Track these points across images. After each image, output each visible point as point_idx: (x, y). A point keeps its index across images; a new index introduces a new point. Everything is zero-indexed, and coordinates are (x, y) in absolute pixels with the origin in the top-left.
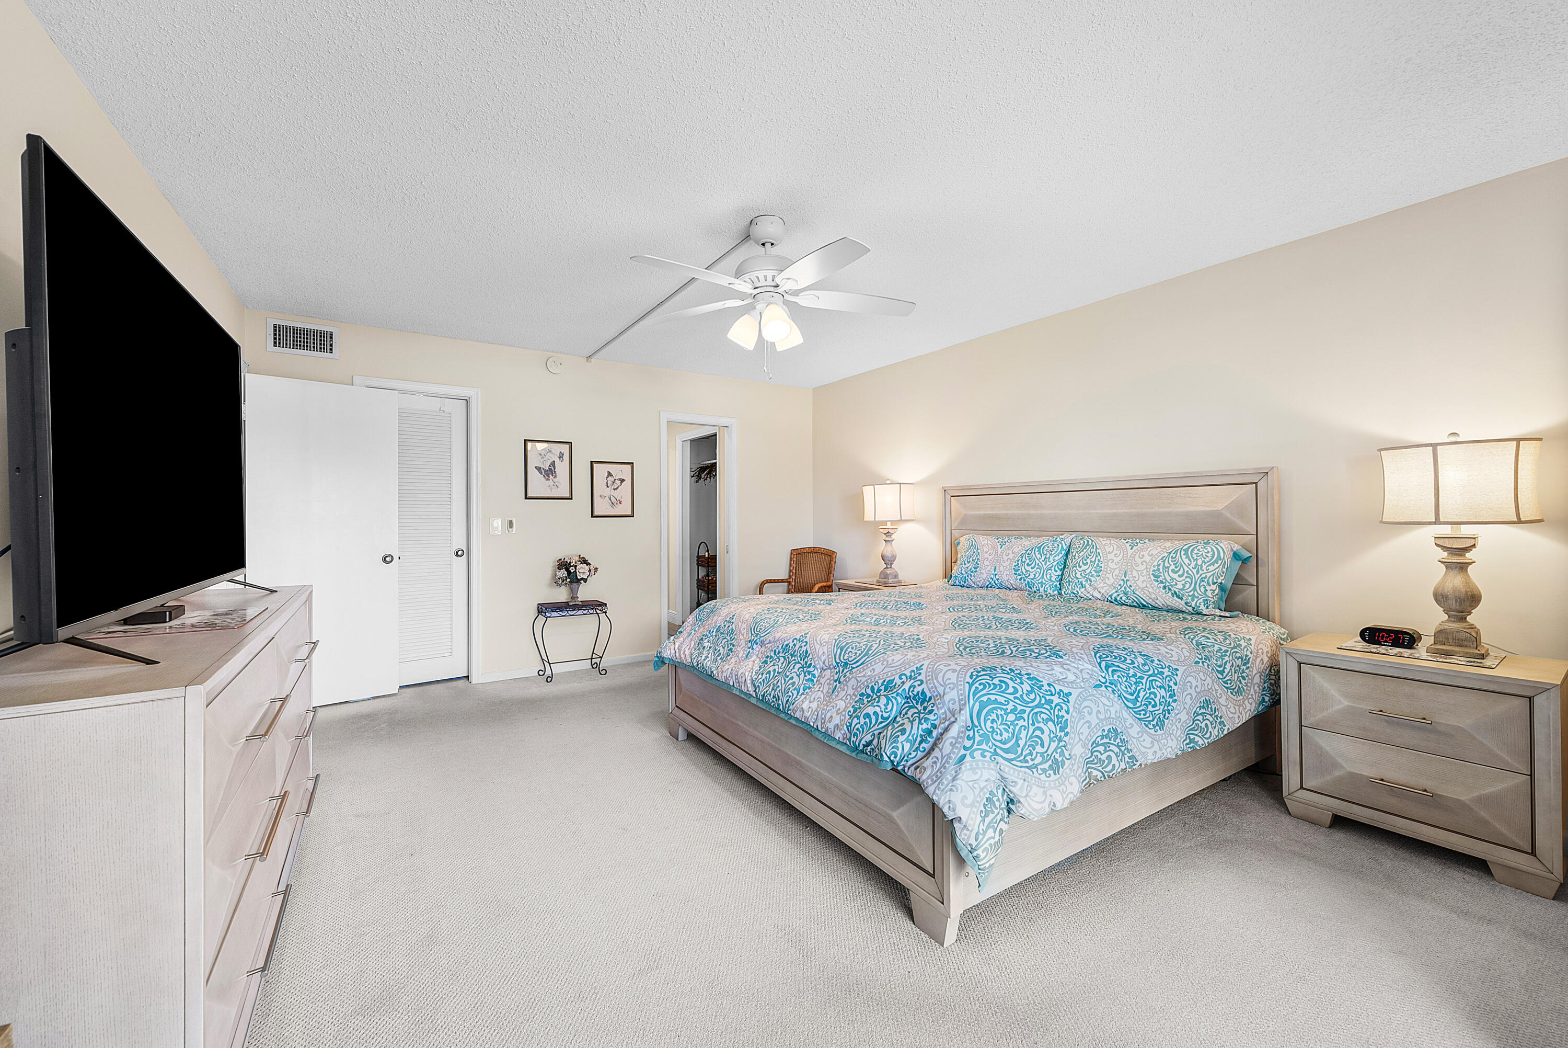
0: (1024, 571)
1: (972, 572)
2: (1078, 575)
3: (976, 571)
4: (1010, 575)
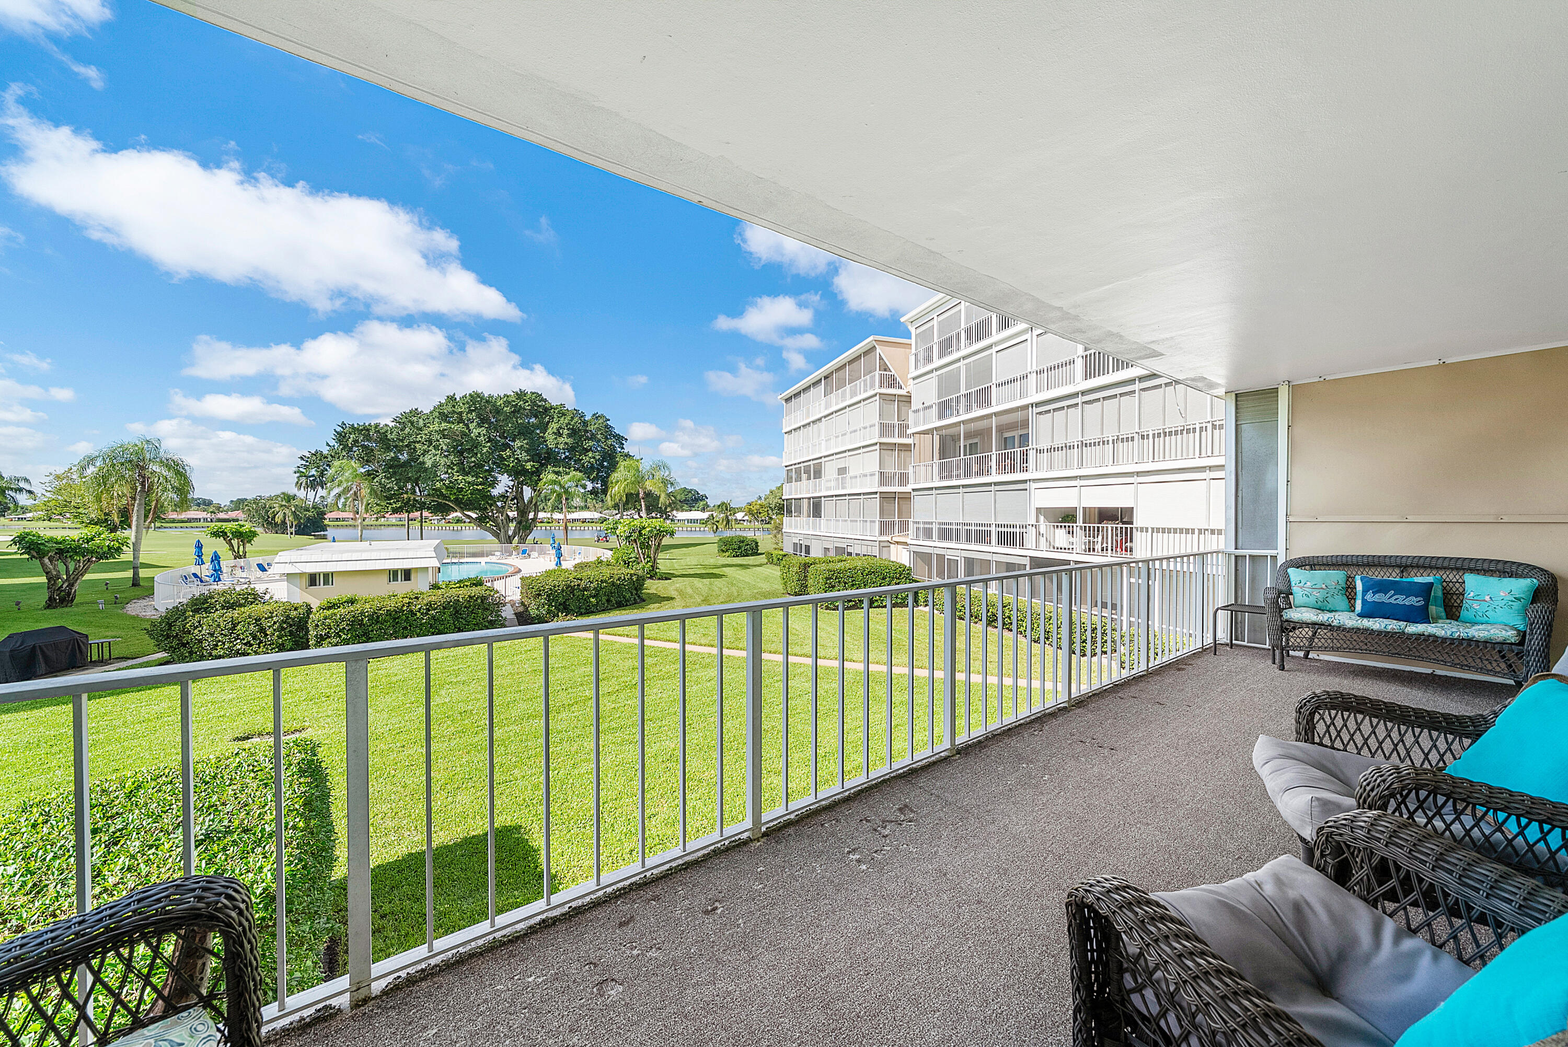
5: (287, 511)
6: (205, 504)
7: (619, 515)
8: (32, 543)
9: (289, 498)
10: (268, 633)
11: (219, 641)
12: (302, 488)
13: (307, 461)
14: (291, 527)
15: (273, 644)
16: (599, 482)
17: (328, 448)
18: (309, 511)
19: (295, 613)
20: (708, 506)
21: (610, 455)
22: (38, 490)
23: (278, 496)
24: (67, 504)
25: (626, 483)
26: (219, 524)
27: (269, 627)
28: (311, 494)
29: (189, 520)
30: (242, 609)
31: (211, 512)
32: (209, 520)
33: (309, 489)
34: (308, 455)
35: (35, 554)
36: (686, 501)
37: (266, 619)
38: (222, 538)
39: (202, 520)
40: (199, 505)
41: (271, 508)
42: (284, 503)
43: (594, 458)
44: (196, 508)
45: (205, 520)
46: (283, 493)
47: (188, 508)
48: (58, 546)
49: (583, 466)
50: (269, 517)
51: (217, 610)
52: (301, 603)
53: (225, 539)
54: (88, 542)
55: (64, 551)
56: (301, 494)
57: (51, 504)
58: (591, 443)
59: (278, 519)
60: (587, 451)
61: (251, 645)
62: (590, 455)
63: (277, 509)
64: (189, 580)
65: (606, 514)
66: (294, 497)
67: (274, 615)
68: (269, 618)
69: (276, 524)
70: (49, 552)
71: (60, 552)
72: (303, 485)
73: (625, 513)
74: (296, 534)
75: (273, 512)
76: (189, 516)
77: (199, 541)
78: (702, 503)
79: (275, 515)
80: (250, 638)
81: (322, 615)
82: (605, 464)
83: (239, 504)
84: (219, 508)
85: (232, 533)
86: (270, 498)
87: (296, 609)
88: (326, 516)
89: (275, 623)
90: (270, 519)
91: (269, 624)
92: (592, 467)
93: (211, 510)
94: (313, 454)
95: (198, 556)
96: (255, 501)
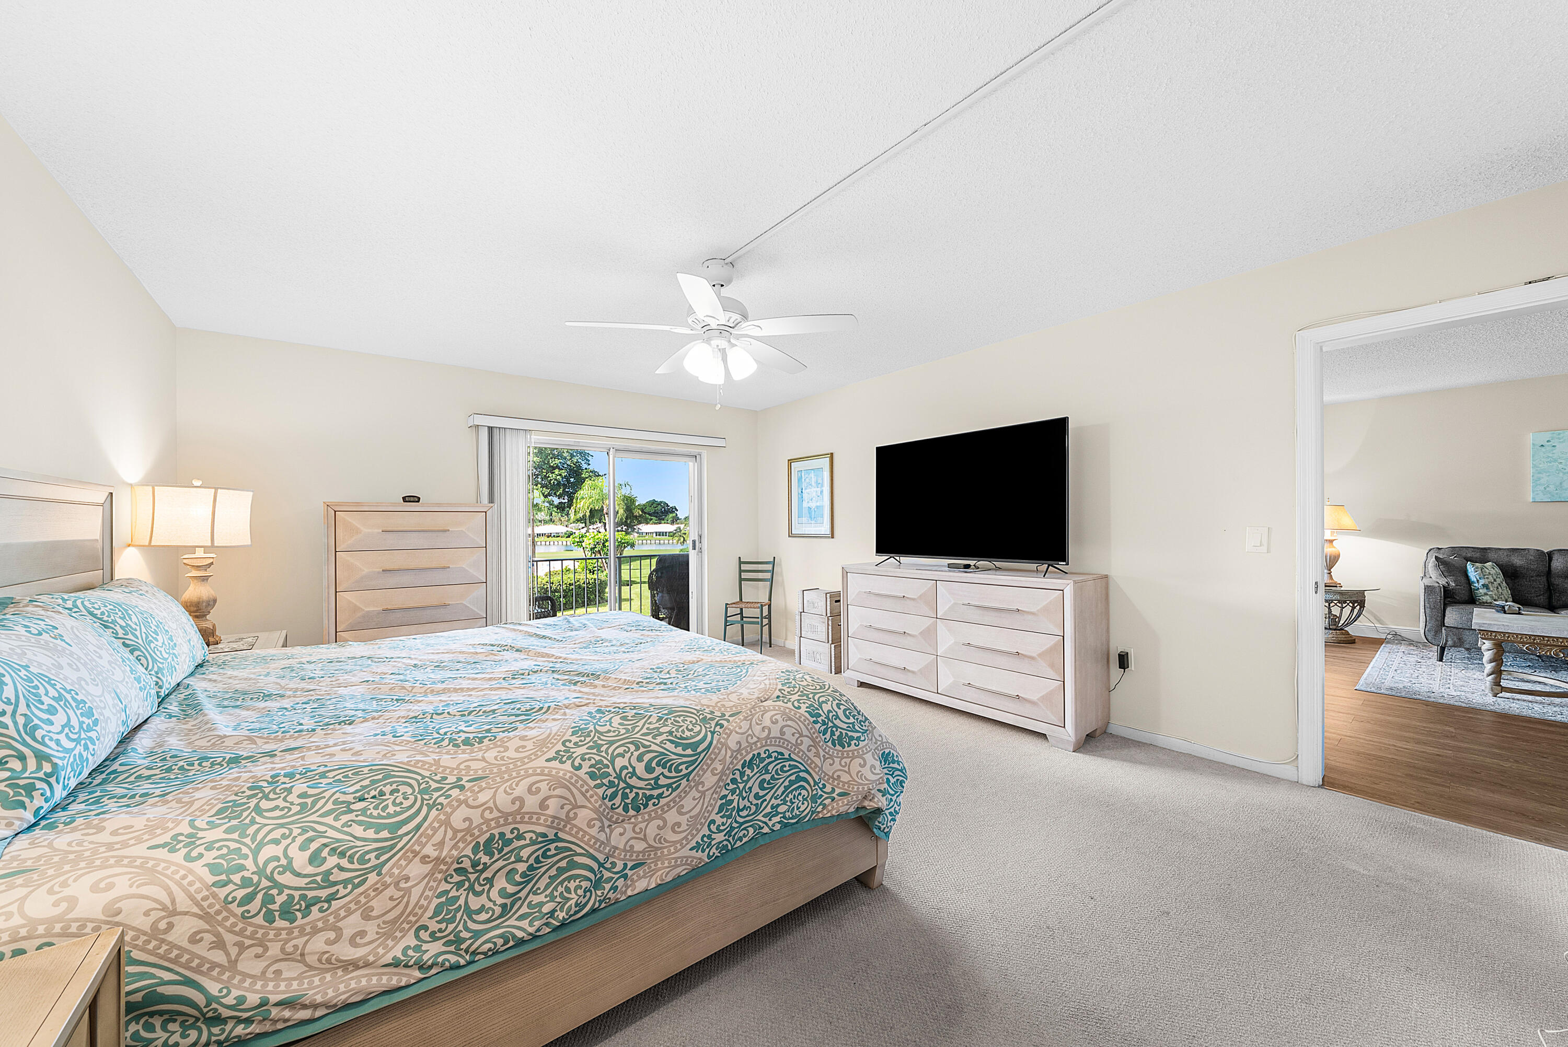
7: (585, 529)
16: (566, 497)
20: (678, 519)
21: (576, 471)
25: (591, 500)
36: (655, 514)
43: (560, 475)
49: (550, 483)
58: (557, 461)
60: (554, 468)
62: (557, 473)
65: (572, 528)
73: (591, 527)
78: (671, 515)
82: (572, 480)
92: (559, 483)
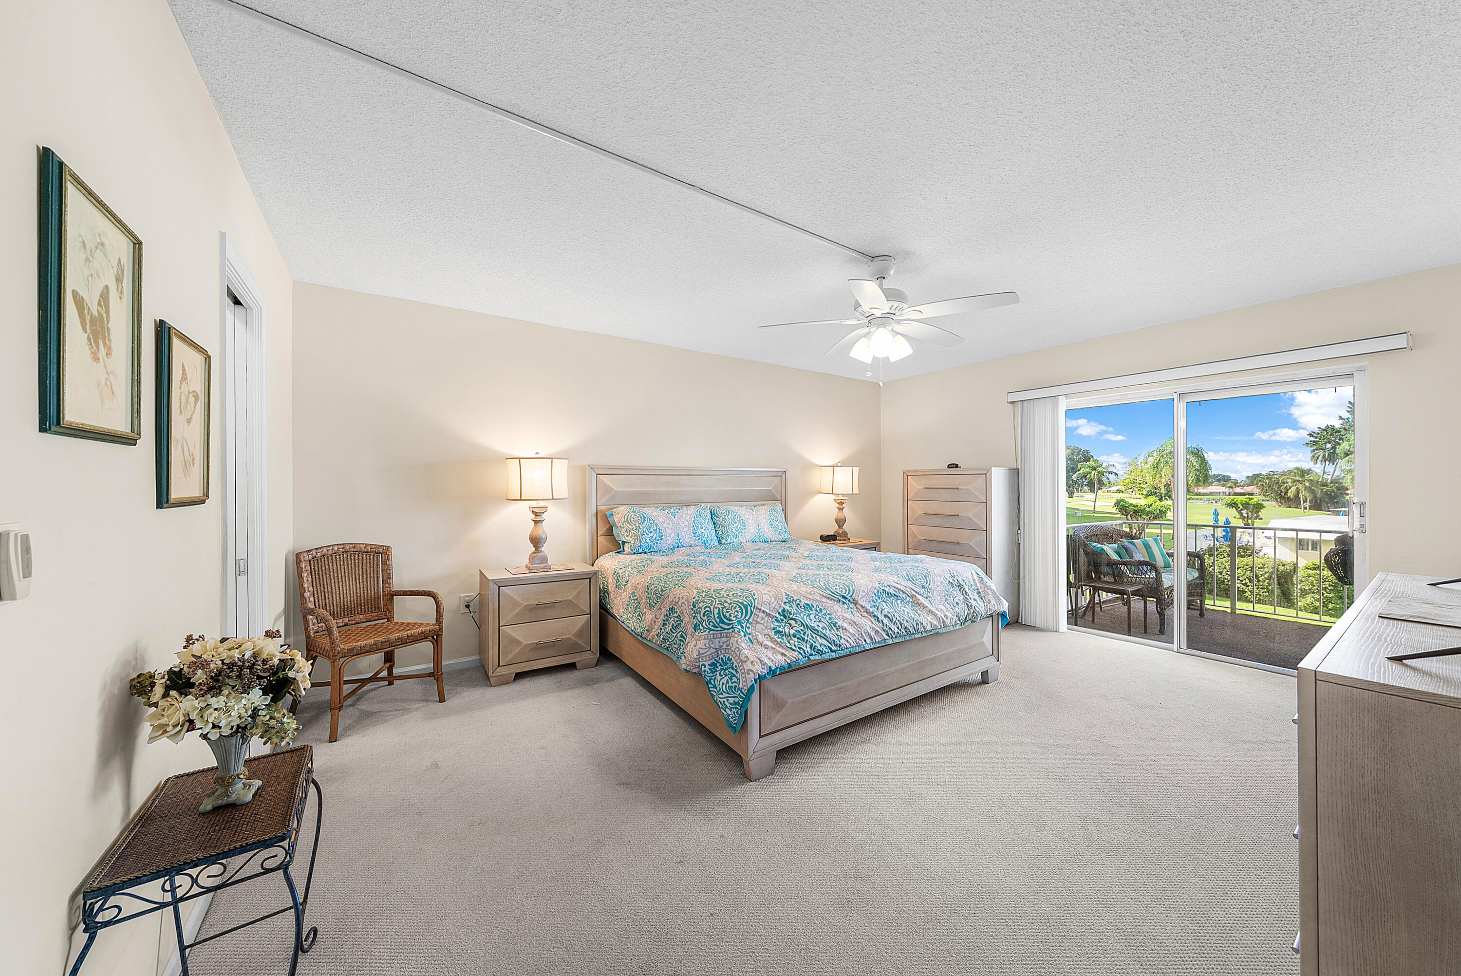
0: (700, 533)
1: (658, 540)
2: (734, 531)
3: (661, 539)
4: (690, 538)
5: (1300, 486)
6: (1224, 480)
8: (1123, 506)
9: (1303, 473)
10: (1260, 579)
11: (1226, 579)
12: (1319, 462)
13: (1316, 437)
14: (1305, 501)
15: (1264, 588)
17: (1341, 421)
18: (1327, 486)
19: (1283, 568)
22: (1120, 473)
23: (1291, 471)
24: (1134, 481)
26: (1232, 497)
27: (1262, 575)
28: (1330, 468)
29: (1211, 494)
30: (1242, 559)
31: (1229, 487)
32: (1227, 493)
33: (1327, 463)
34: (1317, 431)
35: (1124, 513)
37: (1259, 568)
38: (1234, 508)
39: (1221, 494)
40: (1219, 481)
41: (1284, 483)
42: (1297, 478)
44: (1216, 483)
45: (1224, 493)
46: (1297, 468)
47: (1211, 484)
48: (1134, 508)
50: (1282, 492)
51: (1224, 557)
52: (1289, 561)
53: (1236, 509)
54: (1149, 507)
55: (1137, 512)
56: (1318, 468)
57: (1126, 481)
59: (1291, 494)
61: (1248, 586)
63: (1290, 484)
64: (1208, 538)
66: (1309, 472)
67: (1265, 566)
68: (1262, 568)
69: (1289, 498)
70: (1130, 511)
71: (1135, 512)
72: (1320, 458)
74: (1310, 509)
75: (1286, 487)
76: (1211, 491)
77: (1216, 510)
79: (1288, 490)
80: (1247, 581)
81: (1306, 573)
83: (1254, 479)
84: (1236, 483)
85: (1242, 505)
86: (1283, 474)
87: (1284, 565)
88: (1348, 492)
89: (1266, 573)
90: (1283, 494)
91: (1261, 573)
93: (1229, 485)
94: (1323, 430)
95: (1215, 521)
96: (1269, 476)
